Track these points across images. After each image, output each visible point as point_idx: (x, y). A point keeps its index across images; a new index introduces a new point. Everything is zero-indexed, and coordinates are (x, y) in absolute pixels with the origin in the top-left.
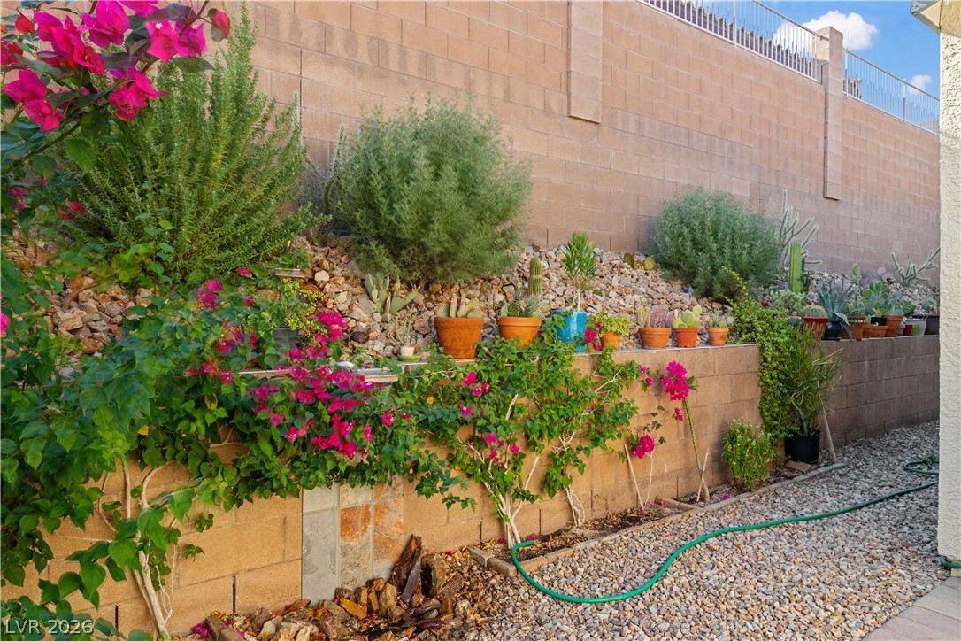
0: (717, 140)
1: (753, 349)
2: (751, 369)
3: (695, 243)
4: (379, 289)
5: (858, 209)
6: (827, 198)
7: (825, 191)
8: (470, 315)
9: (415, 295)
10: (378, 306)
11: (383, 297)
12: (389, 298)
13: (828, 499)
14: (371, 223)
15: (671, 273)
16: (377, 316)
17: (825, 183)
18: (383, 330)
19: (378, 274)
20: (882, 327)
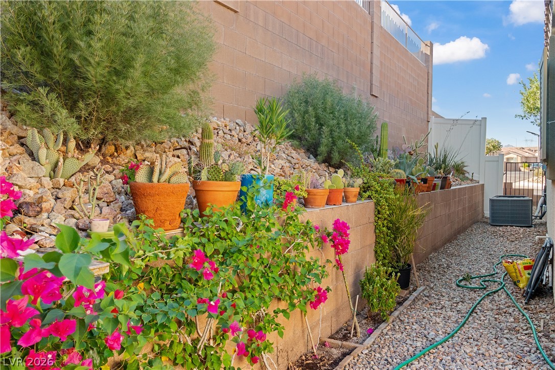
0: (314, 43)
1: (371, 204)
2: (371, 221)
3: (318, 119)
4: (48, 148)
5: (386, 105)
6: (373, 95)
7: (371, 91)
8: (173, 180)
9: (91, 157)
10: (45, 170)
11: (54, 160)
12: (61, 160)
13: (438, 328)
14: (37, 67)
15: (297, 143)
16: (47, 181)
17: (371, 84)
18: (57, 198)
19: (47, 131)
20: (425, 185)
